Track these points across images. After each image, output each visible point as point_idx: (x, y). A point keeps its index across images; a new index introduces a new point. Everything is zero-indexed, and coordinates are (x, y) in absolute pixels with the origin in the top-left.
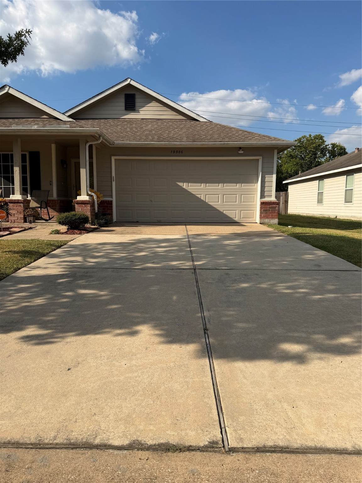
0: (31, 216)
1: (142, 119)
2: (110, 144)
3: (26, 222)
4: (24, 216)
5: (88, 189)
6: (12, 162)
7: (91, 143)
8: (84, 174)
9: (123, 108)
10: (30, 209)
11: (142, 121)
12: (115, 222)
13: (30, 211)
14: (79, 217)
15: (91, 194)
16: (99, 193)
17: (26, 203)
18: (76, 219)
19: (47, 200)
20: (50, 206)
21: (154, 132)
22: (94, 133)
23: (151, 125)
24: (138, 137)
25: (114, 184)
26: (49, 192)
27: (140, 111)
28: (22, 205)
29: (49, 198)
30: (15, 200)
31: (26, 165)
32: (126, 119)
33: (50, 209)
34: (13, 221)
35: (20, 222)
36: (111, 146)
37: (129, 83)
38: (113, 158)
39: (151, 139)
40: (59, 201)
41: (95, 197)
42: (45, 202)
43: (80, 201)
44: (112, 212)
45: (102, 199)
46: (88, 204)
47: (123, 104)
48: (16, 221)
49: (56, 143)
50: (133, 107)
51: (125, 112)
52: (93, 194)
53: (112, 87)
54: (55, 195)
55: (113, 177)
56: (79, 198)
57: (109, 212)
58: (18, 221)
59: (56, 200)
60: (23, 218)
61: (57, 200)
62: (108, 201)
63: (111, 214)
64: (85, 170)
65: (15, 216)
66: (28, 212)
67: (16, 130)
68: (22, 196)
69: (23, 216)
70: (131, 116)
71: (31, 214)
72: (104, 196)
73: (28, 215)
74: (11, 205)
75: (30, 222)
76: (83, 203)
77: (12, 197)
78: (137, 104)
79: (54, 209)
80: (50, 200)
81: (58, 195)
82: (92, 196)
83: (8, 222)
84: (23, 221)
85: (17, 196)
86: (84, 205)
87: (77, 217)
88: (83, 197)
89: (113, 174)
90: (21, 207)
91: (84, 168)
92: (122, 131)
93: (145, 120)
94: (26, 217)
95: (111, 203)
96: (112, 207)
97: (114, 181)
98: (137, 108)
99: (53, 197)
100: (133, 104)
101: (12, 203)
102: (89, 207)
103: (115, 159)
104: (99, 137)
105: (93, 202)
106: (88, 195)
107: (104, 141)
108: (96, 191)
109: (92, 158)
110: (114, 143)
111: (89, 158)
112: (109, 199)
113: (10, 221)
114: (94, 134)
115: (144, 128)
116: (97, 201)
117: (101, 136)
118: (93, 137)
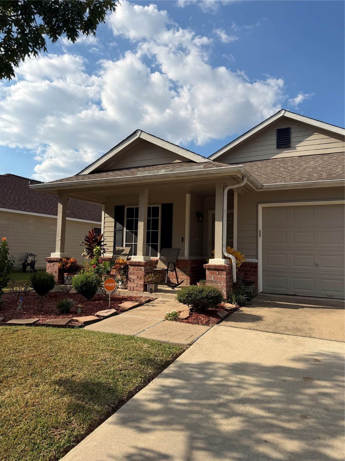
0: (152, 283)
1: (299, 156)
2: (257, 189)
3: (147, 291)
4: (145, 282)
5: (225, 249)
6: (137, 216)
7: (231, 188)
8: (220, 228)
9: (275, 146)
10: (151, 274)
11: (300, 159)
12: (262, 292)
13: (152, 277)
14: (208, 295)
15: (228, 256)
16: (239, 253)
17: (148, 266)
18: (202, 298)
19: (177, 260)
20: (179, 268)
21: (319, 169)
22: (235, 172)
23: (313, 162)
24: (297, 177)
25: (260, 240)
26: (179, 251)
27: (297, 148)
28: (143, 268)
29: (179, 258)
30: (135, 262)
31: (158, 219)
32: (278, 159)
33: (180, 271)
34: (132, 288)
35: (139, 289)
36: (258, 190)
37: (283, 116)
38: (260, 207)
39: (318, 177)
40: (191, 261)
41: (234, 260)
42: (174, 263)
43: (213, 266)
44: (257, 279)
45: (243, 261)
46: (222, 270)
47: (275, 142)
48: (135, 288)
49: (191, 193)
50: (288, 144)
51: (276, 151)
52: (231, 256)
53: (261, 123)
54: (186, 255)
55: (260, 231)
56: (212, 262)
57: (252, 279)
58: (137, 288)
59: (187, 260)
60: (142, 286)
61: (189, 260)
62: (252, 263)
63: (256, 282)
64: (221, 223)
65: (135, 282)
66: (149, 278)
67: (141, 177)
68: (144, 258)
69: (143, 283)
70: (286, 154)
71: (153, 281)
72: (247, 256)
73: (149, 282)
74: (131, 268)
75: (151, 292)
76: (217, 269)
77: (134, 259)
78: (293, 140)
79: (185, 272)
80: (180, 260)
81: (190, 254)
82: (229, 259)
83: (127, 289)
84: (142, 289)
85: (139, 258)
86: (217, 273)
87: (204, 294)
88: (217, 261)
89: (260, 227)
90: (141, 271)
91: (221, 221)
92: (274, 172)
93: (303, 157)
94: (147, 284)
95: (255, 266)
96: (257, 271)
97: (260, 236)
98: (292, 144)
99: (184, 256)
100: (288, 140)
101: (132, 265)
102: (224, 275)
103: (262, 207)
104: (242, 178)
105: (231, 267)
106: (224, 257)
107: (249, 183)
108: (236, 250)
109: (233, 208)
110: (262, 187)
111: (228, 208)
112: (253, 260)
113: (129, 288)
114: (235, 174)
115: (305, 166)
116: (237, 264)
117: (245, 176)
118: (234, 179)
